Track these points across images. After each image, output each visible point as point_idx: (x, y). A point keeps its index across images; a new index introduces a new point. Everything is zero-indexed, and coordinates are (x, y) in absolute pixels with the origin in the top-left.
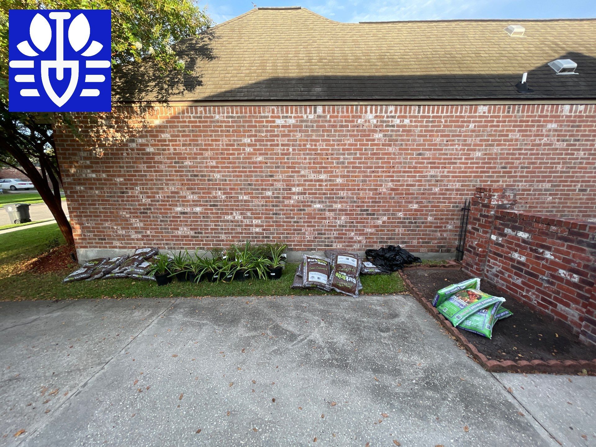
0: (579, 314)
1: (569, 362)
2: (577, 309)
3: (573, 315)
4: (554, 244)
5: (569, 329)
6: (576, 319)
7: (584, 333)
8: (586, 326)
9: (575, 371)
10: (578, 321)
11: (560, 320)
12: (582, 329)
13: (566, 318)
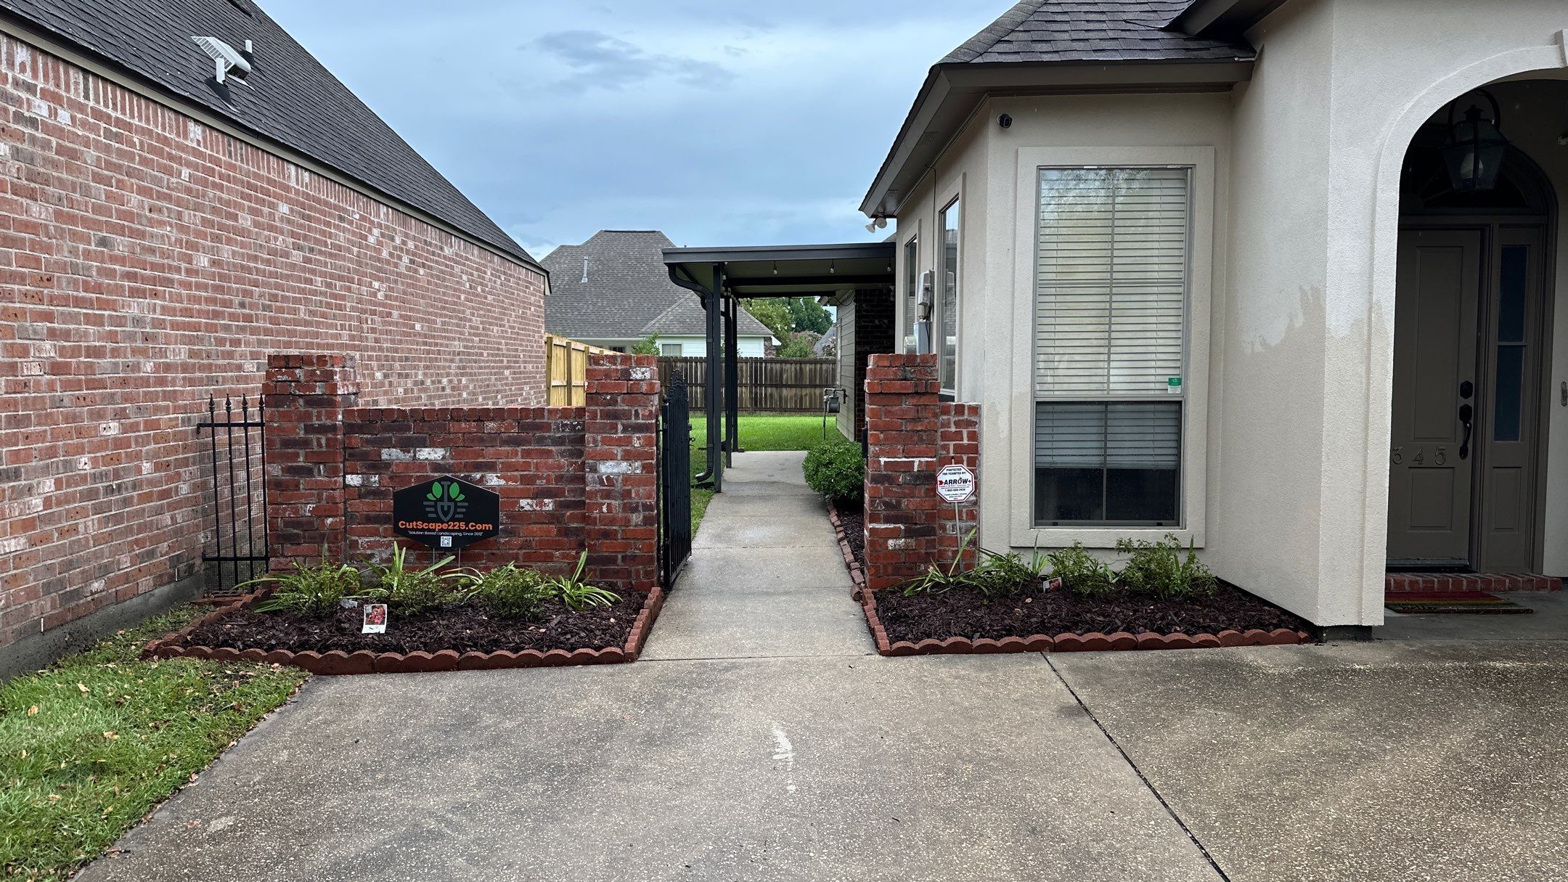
4: (498, 456)
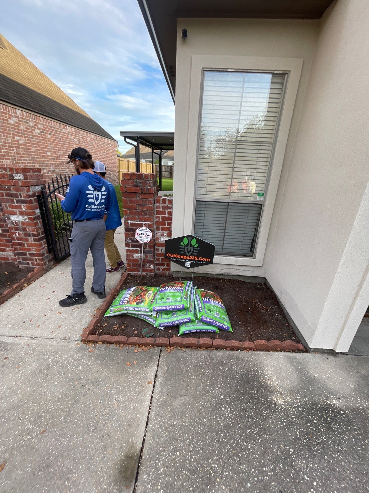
0: (13, 253)
1: (15, 286)
2: (10, 250)
3: (11, 255)
5: (13, 265)
6: (13, 257)
7: (20, 263)
8: (19, 258)
9: (21, 288)
10: (14, 257)
11: (6, 262)
12: (18, 261)
13: (7, 259)
